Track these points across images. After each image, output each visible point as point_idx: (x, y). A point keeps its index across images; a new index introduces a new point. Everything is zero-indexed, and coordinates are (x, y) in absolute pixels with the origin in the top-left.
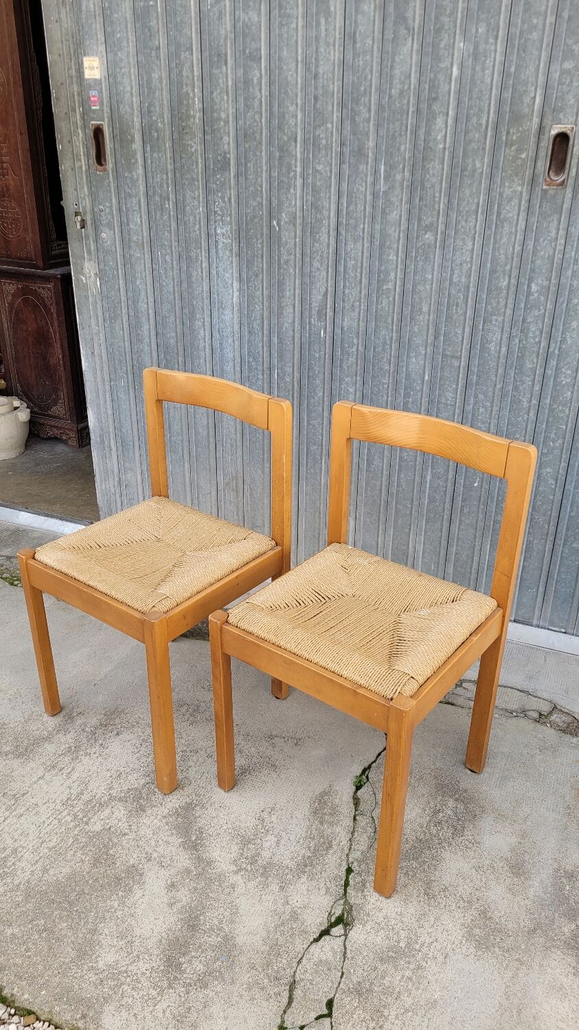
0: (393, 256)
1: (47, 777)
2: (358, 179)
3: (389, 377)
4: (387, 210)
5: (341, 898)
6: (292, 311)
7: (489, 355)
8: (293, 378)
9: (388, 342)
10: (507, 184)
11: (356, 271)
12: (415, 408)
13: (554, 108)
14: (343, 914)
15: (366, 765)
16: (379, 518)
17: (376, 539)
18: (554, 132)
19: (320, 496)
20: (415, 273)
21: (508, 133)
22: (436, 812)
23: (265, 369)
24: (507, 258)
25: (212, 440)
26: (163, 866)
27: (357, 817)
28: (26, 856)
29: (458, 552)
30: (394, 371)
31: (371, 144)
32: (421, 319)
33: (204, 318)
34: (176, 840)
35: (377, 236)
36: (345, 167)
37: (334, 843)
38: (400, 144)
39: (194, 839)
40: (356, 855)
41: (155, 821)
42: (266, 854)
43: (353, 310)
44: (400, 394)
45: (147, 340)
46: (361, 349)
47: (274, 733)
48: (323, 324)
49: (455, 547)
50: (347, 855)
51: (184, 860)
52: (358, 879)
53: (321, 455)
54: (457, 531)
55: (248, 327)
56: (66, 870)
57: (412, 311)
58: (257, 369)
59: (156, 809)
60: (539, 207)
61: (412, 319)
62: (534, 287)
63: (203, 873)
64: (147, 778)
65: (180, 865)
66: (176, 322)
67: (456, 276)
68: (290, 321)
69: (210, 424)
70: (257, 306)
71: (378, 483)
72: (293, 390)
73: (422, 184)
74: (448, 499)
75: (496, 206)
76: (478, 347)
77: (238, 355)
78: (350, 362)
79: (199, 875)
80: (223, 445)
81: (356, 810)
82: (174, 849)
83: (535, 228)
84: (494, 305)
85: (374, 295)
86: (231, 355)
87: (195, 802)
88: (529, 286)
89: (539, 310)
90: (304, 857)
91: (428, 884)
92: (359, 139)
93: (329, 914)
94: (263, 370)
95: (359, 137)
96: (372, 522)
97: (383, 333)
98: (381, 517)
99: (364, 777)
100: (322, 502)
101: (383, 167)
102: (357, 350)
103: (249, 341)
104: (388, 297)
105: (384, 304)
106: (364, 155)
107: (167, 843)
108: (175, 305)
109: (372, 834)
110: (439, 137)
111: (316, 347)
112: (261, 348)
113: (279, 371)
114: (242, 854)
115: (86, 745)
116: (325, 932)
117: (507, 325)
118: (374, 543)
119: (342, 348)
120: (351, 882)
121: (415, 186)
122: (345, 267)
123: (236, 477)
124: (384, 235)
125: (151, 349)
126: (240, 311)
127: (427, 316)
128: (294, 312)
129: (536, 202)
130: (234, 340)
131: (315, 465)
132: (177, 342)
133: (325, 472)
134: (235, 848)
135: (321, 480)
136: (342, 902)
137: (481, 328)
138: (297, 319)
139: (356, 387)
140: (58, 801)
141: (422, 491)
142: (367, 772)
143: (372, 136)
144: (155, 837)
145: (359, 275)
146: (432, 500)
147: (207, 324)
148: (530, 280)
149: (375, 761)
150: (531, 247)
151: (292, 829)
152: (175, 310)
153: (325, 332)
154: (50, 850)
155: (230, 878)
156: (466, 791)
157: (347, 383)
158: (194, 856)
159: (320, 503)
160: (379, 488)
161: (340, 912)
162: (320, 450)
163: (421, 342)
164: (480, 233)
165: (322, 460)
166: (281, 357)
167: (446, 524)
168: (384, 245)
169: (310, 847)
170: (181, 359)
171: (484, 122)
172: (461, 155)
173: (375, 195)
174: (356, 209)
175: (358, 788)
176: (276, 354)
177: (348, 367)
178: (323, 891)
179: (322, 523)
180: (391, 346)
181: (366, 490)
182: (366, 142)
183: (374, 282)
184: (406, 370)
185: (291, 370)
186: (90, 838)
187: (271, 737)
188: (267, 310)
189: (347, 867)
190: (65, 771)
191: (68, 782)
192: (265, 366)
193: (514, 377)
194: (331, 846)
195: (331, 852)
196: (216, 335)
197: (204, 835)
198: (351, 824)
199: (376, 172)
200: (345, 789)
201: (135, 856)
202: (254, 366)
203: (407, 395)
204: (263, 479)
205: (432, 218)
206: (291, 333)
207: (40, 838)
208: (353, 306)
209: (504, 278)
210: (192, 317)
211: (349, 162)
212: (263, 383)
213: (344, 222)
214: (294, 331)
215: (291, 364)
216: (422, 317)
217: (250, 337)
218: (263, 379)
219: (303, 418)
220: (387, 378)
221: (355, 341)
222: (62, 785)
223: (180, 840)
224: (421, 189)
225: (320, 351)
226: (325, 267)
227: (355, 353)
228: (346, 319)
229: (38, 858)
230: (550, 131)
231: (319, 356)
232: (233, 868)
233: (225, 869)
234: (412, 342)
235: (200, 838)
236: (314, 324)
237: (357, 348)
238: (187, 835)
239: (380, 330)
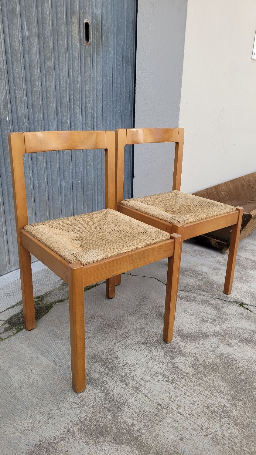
0: (36, 72)
1: (146, 392)
2: (14, 27)
4: (31, 47)
5: (232, 303)
7: (77, 119)
9: (40, 119)
10: (74, 41)
11: (20, 81)
13: (83, 11)
18: (85, 22)
20: (46, 82)
21: (71, 18)
24: (77, 75)
26: (217, 347)
27: (192, 292)
28: (210, 401)
31: (18, 9)
34: (202, 341)
35: (27, 61)
36: (5, 19)
37: (205, 299)
38: (32, 13)
40: (211, 296)
41: (189, 347)
42: (210, 316)
43: (21, 103)
46: (28, 125)
48: (7, 112)
56: (221, 383)
57: (47, 102)
59: (181, 346)
60: (84, 53)
61: (48, 106)
62: (87, 88)
64: (158, 348)
65: (217, 342)
67: (61, 83)
73: (43, 35)
75: (71, 51)
76: (73, 117)
81: (189, 292)
82: (207, 342)
83: (84, 63)
84: (76, 96)
85: (30, 94)
88: (85, 88)
89: (90, 98)
92: (12, 5)
93: (238, 307)
95: (12, 3)
97: (37, 114)
101: (25, 23)
102: (26, 126)
104: (37, 95)
105: (35, 99)
106: (16, 14)
107: (203, 344)
109: (201, 291)
110: (47, 13)
115: (121, 373)
116: (247, 309)
117: (81, 105)
119: (19, 125)
120: (224, 299)
121: (40, 35)
122: (14, 78)
124: (31, 62)
127: (53, 104)
129: (83, 51)
134: (206, 324)
137: (73, 107)
140: (168, 386)
141: (61, 193)
143: (18, 5)
145: (21, 83)
148: (85, 85)
149: (163, 282)
150: (83, 70)
153: (9, 118)
154: (205, 390)
160: (45, 199)
161: (237, 304)
163: (52, 117)
164: (67, 63)
168: (32, 67)
169: (207, 305)
171: (63, 11)
172: (56, 24)
173: (23, 37)
174: (15, 44)
178: (229, 306)
182: (16, 7)
183: (29, 86)
186: (197, 373)
190: (143, 383)
191: (152, 381)
193: (86, 128)
195: (210, 301)
197: (199, 332)
199: (22, 25)
201: (211, 356)
205: (50, 53)
207: (197, 395)
208: (21, 101)
209: (77, 84)
211: (7, 16)
213: (10, 52)
216: (51, 104)
221: (25, 121)
222: (155, 384)
223: (202, 339)
224: (43, 38)
225: (8, 129)
226: (4, 77)
227: (25, 128)
228: (19, 109)
229: (212, 395)
230: (83, 21)
231: (8, 132)
232: (218, 326)
233: (218, 328)
234: (49, 118)
235: (202, 333)
236: (2, 113)
237: (26, 124)
238: (200, 337)
239: (36, 113)
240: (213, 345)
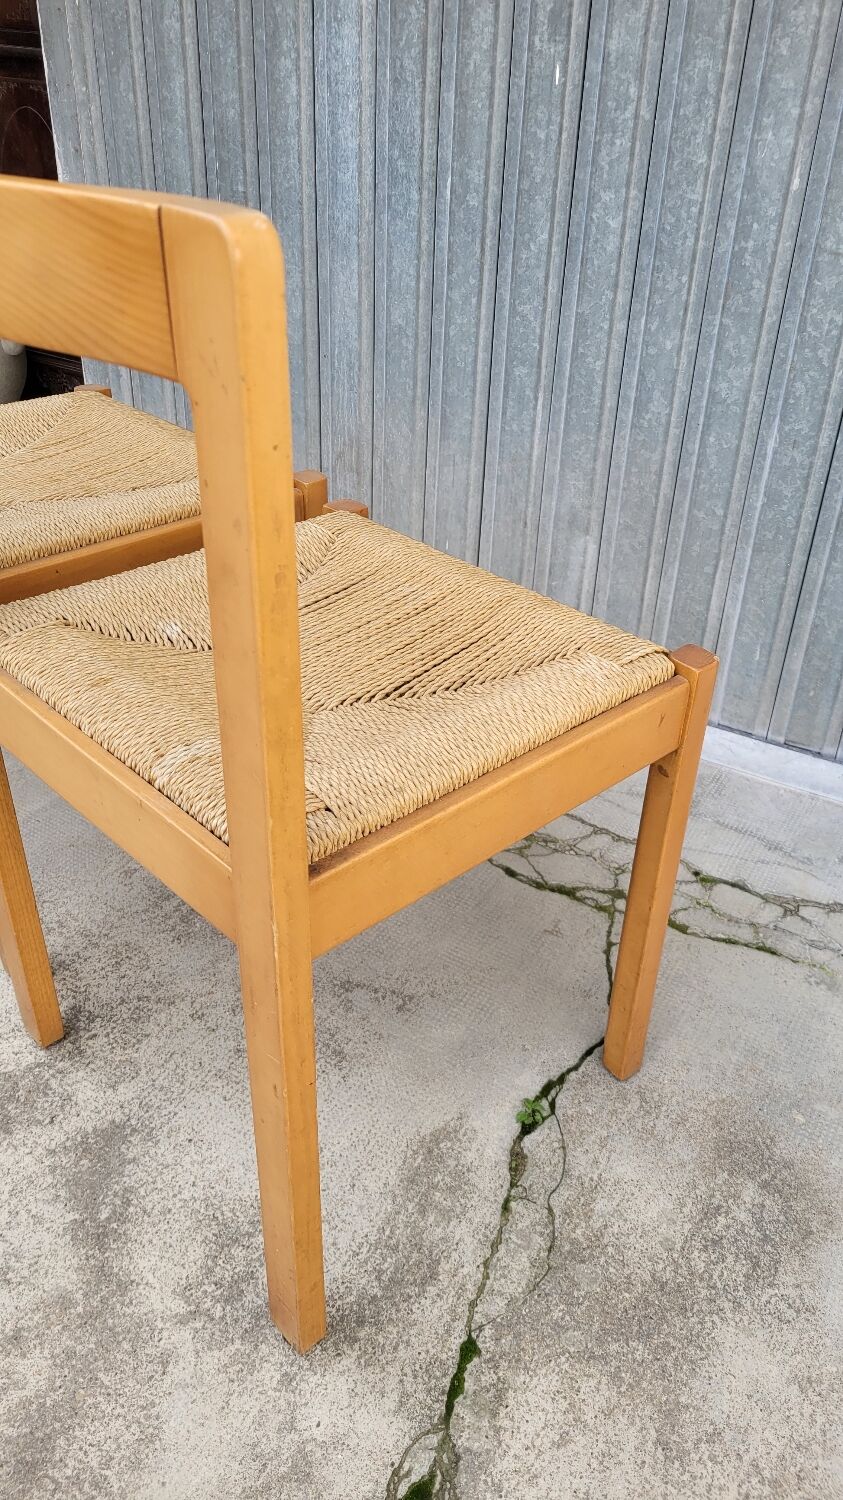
3: (705, 186)
5: (434, 1430)
6: (491, 18)
8: (485, 198)
9: (712, 89)
12: (759, 266)
14: (432, 1475)
15: (555, 1075)
16: (650, 540)
17: (639, 587)
19: (528, 487)
22: (710, 1212)
23: (425, 176)
25: (311, 354)
27: (513, 1204)
29: (818, 622)
30: (718, 168)
32: (801, 19)
33: (297, 50)
34: (61, 1216)
37: (444, 1266)
39: (103, 1216)
40: (494, 1306)
41: (28, 1159)
44: (727, 232)
45: (181, 112)
46: (646, 114)
47: (356, 977)
48: (561, 47)
49: (813, 610)
50: (473, 1305)
51: (63, 1271)
52: (488, 1378)
53: (536, 391)
54: (822, 573)
55: (393, 68)
58: (406, 176)
61: (777, 18)
63: (100, 1314)
65: (49, 1284)
66: (239, 63)
68: (485, 47)
69: (308, 317)
70: (413, 10)
71: (656, 457)
72: (484, 228)
74: (811, 498)
77: (368, 143)
78: (617, 149)
79: (89, 1318)
80: (333, 364)
81: (513, 1185)
82: (48, 1238)
86: (353, 144)
87: (133, 1122)
90: (361, 1297)
91: (670, 1414)
93: (395, 1473)
94: (421, 178)
96: (633, 548)
97: (701, 63)
98: (655, 538)
99: (545, 1103)
100: (531, 498)
102: (636, 116)
103: (394, 105)
107: (38, 1220)
108: (237, 18)
109: (544, 1254)
111: (541, 113)
112: (418, 121)
113: (456, 178)
114: (210, 1271)
118: (635, 595)
119: (602, 111)
120: (469, 1385)
123: (358, 440)
125: (189, 136)
126: (376, 29)
128: (496, 19)
130: (360, 106)
131: (520, 413)
132: (242, 115)
133: (542, 429)
134: (197, 1253)
135: (532, 447)
136: (434, 1440)
138: (501, 40)
139: (625, 217)
141: (751, 478)
142: (553, 1093)
144: (14, 1201)
146: (773, 498)
147: (305, 65)
149: (576, 1068)
151: (349, 1219)
152: (238, 32)
153: (564, 73)
155: (165, 1334)
156: (788, 1165)
157: (606, 207)
158: (92, 1262)
159: (527, 501)
160: (654, 468)
161: (425, 1470)
162: (534, 378)
163: (792, 84)
165: (536, 399)
166: (461, 141)
167: (799, 557)
169: (380, 1272)
170: (250, 157)
175: (527, 1129)
176: (451, 137)
177: (610, 164)
178: (391, 1402)
179: (528, 547)
180: (718, 101)
181: (628, 473)
184: (748, 164)
185: (483, 177)
187: (348, 986)
188: (434, 19)
189: (464, 1338)
192: (426, 168)
194: (433, 1276)
195: (432, 1290)
196: (323, 92)
197: (131, 1209)
198: (496, 1220)
200: (496, 1128)
202: (403, 170)
203: (743, 232)
204: (412, 445)
206: (485, 75)
210: (273, 51)
212: (419, 212)
214: (492, 71)
215: (481, 162)
216: (802, 11)
217: (395, 92)
218: (420, 201)
219: (502, 301)
220: (699, 189)
221: (633, 91)
223: (71, 1217)
225: (549, 122)
227: (631, 124)
228: (616, 33)
231: (547, 135)
232: (179, 1307)
233: (159, 1307)
234: (770, 85)
235: (120, 1217)
236: (540, 51)
237: (637, 109)
238: (91, 1206)
239: (696, 57)
240: (26, 1262)
